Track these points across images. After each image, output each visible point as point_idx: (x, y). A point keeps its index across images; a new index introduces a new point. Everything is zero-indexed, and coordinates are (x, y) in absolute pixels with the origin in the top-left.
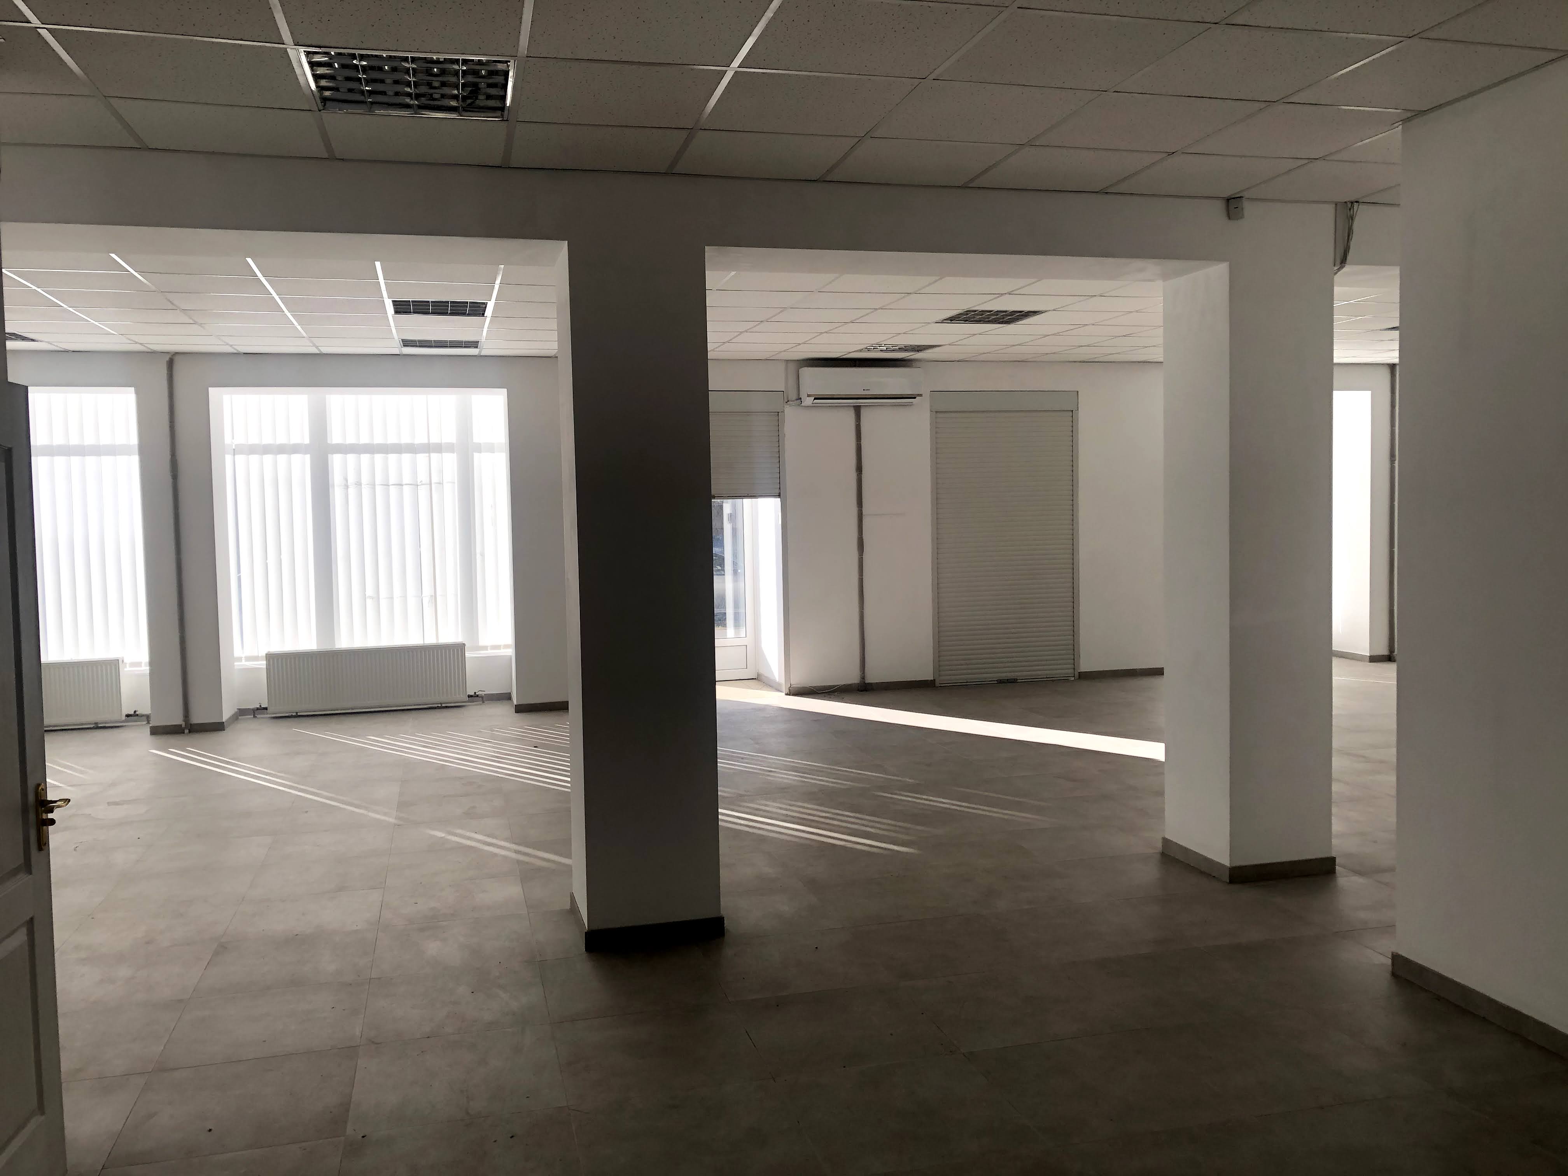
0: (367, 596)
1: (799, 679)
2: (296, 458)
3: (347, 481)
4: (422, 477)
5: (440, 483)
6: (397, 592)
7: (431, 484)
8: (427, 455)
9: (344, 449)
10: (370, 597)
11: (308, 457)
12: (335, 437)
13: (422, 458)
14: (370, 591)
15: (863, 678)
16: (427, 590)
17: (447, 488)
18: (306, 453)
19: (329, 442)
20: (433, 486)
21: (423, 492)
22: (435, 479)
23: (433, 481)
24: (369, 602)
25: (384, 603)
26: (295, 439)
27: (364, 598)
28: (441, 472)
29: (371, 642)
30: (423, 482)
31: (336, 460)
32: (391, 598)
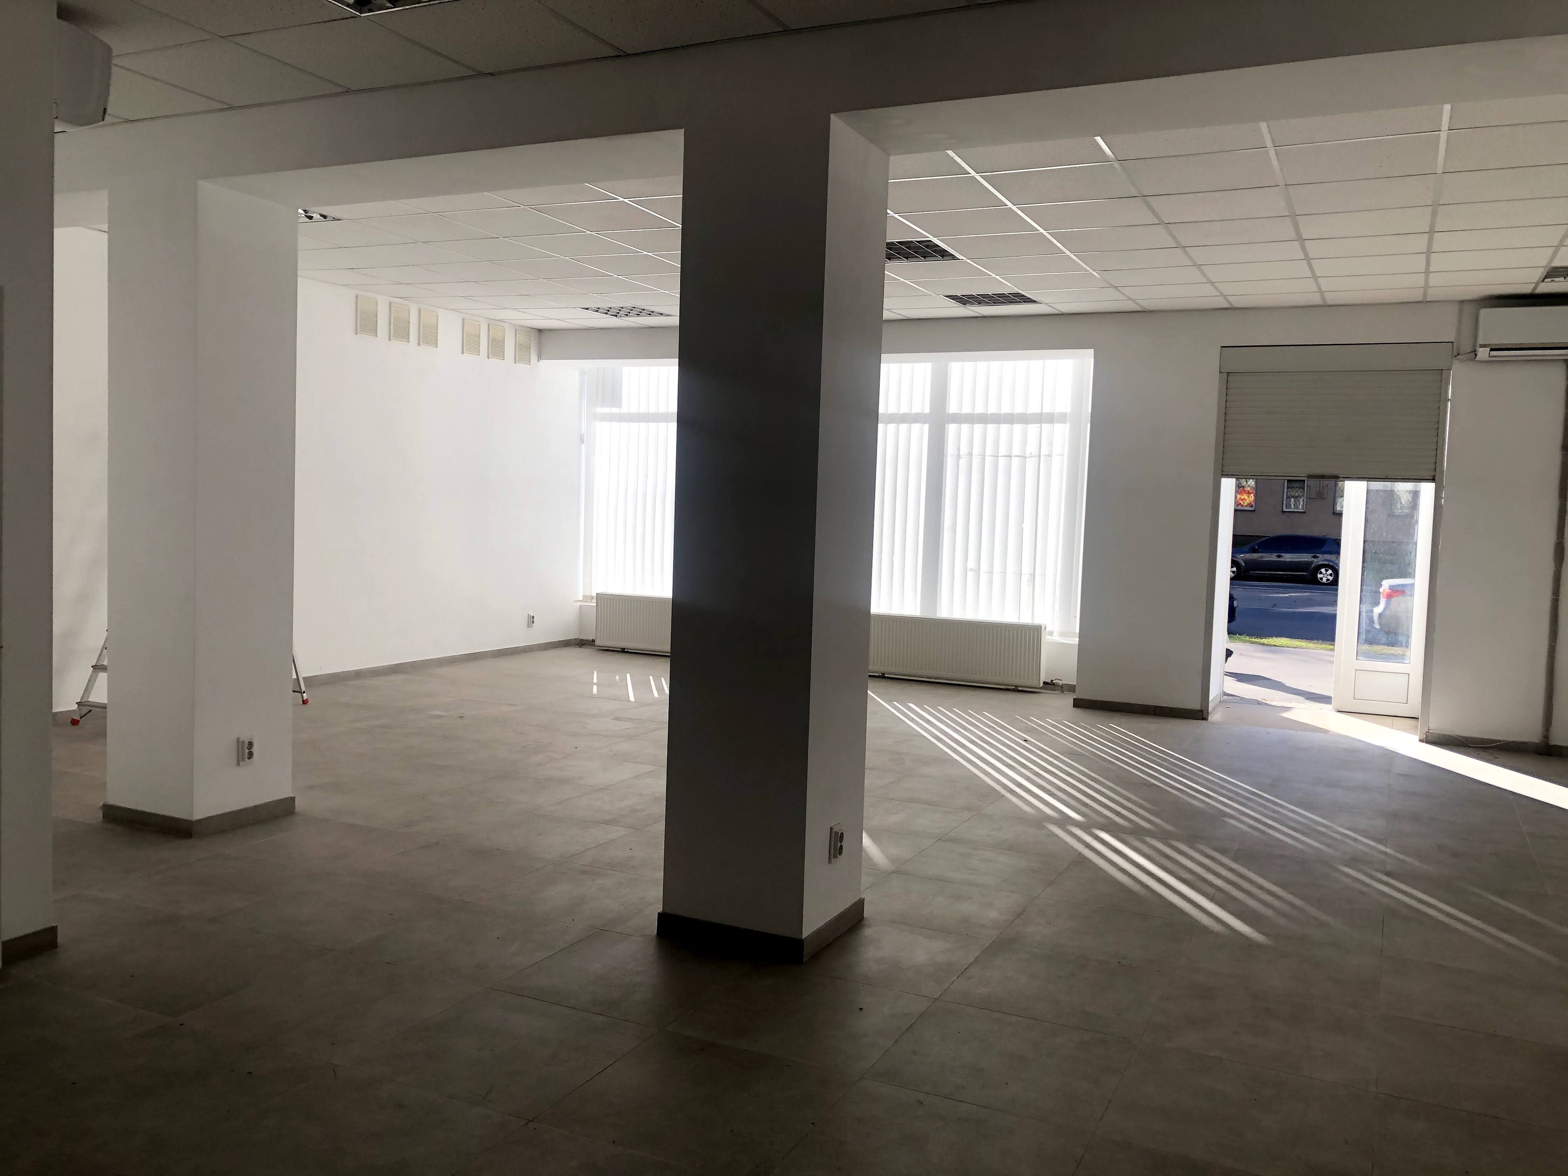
0: (968, 569)
1: (1439, 724)
2: (916, 427)
3: (959, 450)
4: (1031, 448)
5: (1050, 456)
6: (997, 567)
7: (1040, 456)
8: (1039, 425)
9: (959, 419)
10: (971, 570)
11: (926, 427)
12: (953, 408)
13: (1033, 429)
14: (971, 564)
15: (1546, 736)
16: (1026, 569)
17: (1056, 461)
18: (925, 423)
19: (947, 412)
20: (1042, 458)
21: (1031, 465)
22: (1044, 451)
23: (1042, 454)
24: (970, 575)
25: (984, 577)
26: (916, 410)
27: (965, 570)
28: (1051, 444)
29: (970, 615)
30: (1033, 454)
31: (952, 428)
32: (991, 573)
